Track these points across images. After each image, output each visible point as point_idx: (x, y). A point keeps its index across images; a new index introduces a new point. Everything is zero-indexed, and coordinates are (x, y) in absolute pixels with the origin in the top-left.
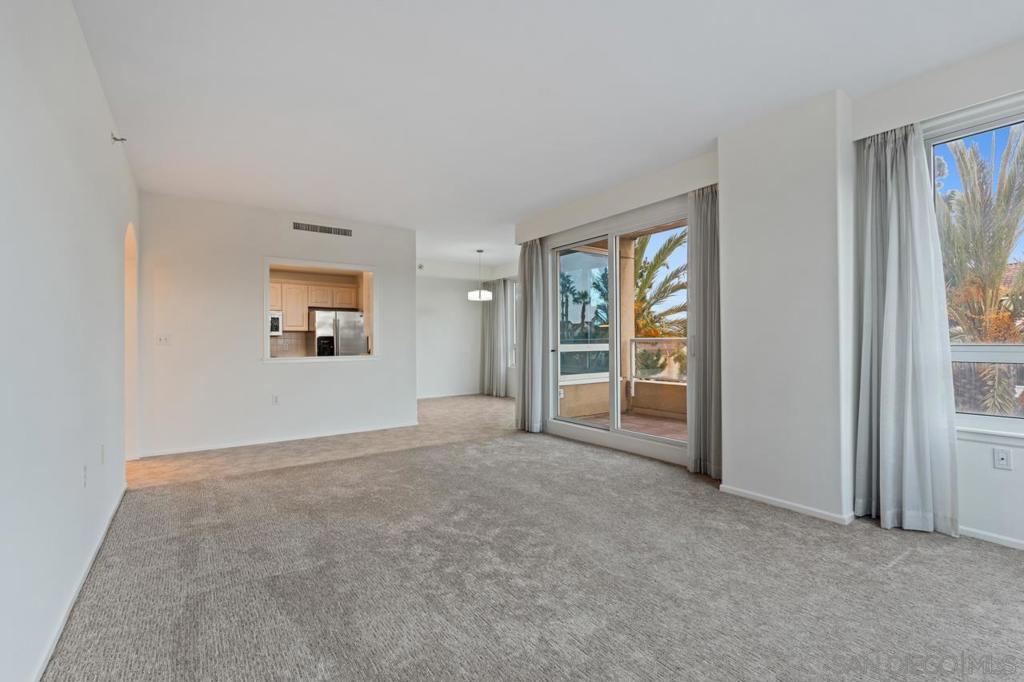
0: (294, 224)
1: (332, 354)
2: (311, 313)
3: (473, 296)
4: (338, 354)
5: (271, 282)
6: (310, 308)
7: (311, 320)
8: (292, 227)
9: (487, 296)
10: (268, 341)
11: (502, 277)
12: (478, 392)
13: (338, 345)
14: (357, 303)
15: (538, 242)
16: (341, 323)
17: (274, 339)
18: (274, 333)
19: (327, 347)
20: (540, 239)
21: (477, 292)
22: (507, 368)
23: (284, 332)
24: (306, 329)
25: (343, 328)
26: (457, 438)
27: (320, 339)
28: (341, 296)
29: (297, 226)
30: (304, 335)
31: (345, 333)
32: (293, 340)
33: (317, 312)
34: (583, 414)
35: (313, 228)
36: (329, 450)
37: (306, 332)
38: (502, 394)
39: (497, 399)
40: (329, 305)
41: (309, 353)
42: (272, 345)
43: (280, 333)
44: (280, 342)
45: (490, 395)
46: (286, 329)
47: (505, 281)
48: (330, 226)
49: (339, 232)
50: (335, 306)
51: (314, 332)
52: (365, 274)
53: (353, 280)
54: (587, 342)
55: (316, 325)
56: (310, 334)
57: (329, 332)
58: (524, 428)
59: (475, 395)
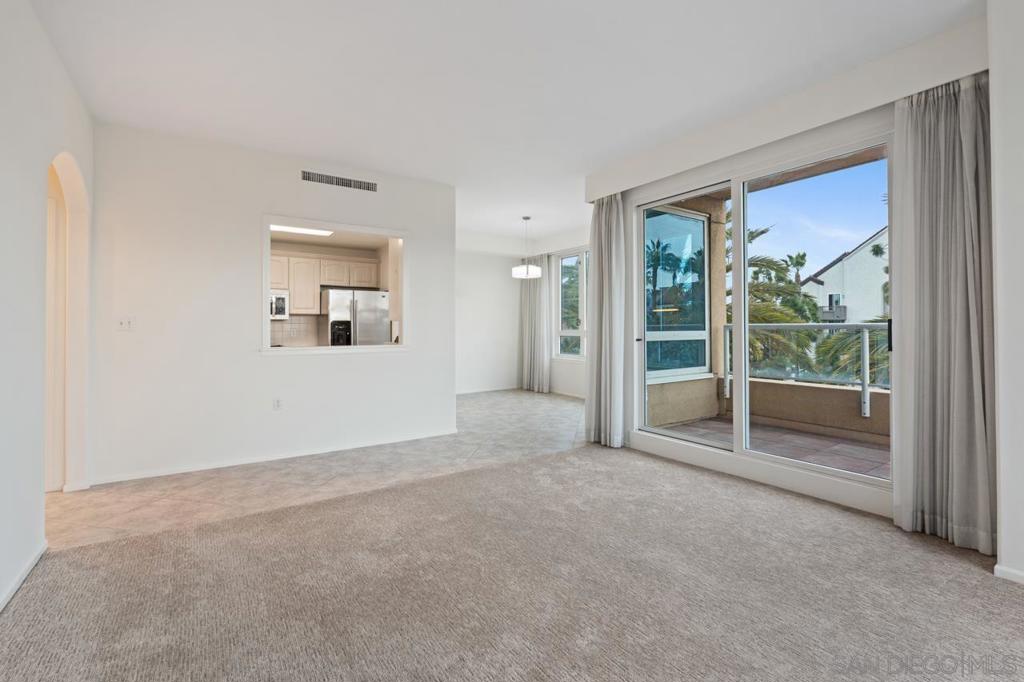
0: (304, 172)
1: (348, 342)
2: (324, 293)
3: (520, 272)
4: (355, 344)
5: (272, 255)
6: (322, 287)
7: (323, 301)
8: (300, 176)
9: (535, 272)
10: (268, 327)
11: (545, 252)
12: (515, 387)
13: (357, 332)
14: (378, 282)
15: (619, 197)
16: (360, 306)
17: (278, 325)
18: (278, 317)
19: (342, 334)
20: (624, 194)
21: (524, 267)
22: (551, 360)
23: (291, 315)
24: (316, 311)
25: (361, 311)
26: (516, 456)
27: (335, 323)
28: (358, 272)
29: (307, 176)
30: (314, 318)
31: (363, 316)
32: (303, 325)
33: (331, 291)
34: (670, 421)
35: (329, 180)
36: (347, 475)
37: (318, 315)
38: (546, 390)
39: (540, 396)
40: (345, 283)
41: (320, 343)
42: (273, 331)
43: (286, 317)
44: (287, 327)
45: (530, 390)
46: (294, 312)
47: (549, 256)
48: (349, 178)
49: (360, 185)
50: (352, 285)
51: (327, 316)
52: (392, 242)
53: (372, 253)
54: (658, 329)
55: (330, 307)
56: (322, 317)
57: (345, 316)
58: (599, 440)
59: (513, 390)
